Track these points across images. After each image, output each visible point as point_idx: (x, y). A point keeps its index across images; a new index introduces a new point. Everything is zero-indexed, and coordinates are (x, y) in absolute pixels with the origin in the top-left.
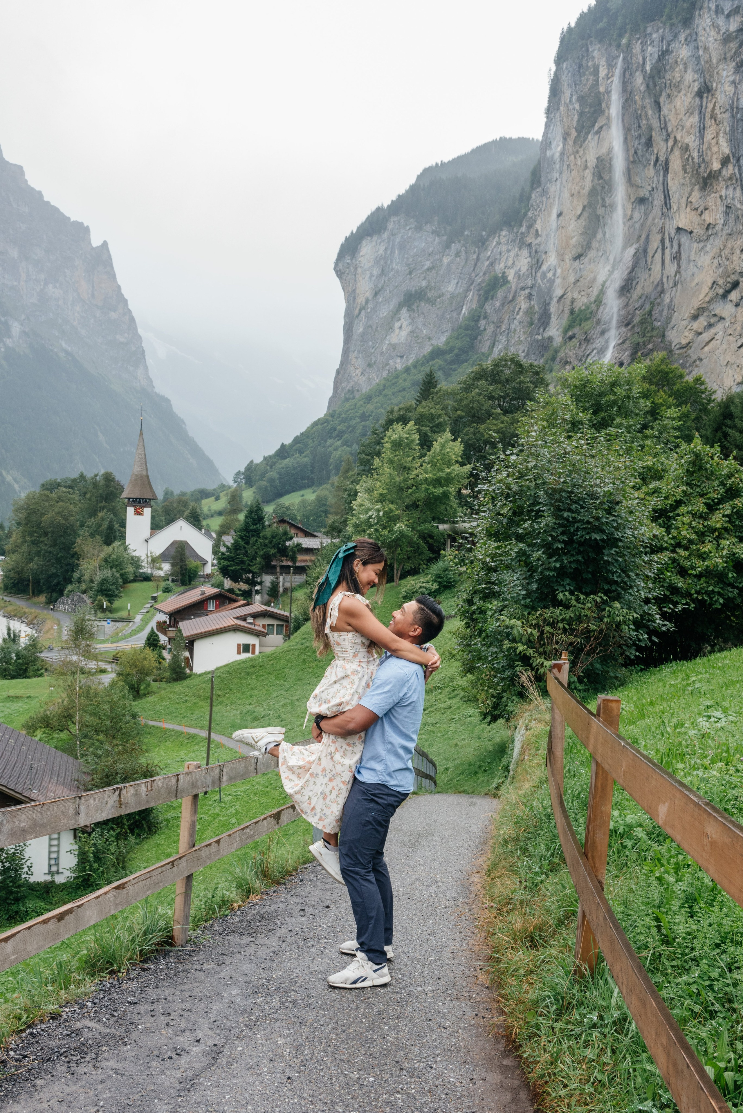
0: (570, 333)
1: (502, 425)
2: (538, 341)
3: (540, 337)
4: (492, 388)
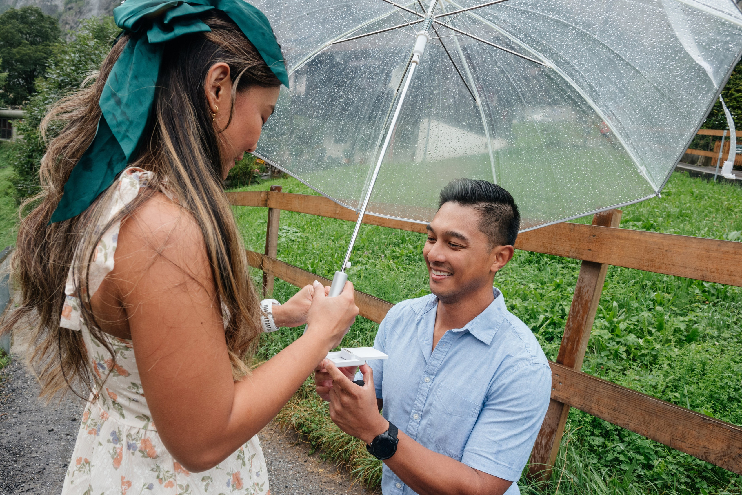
0: (69, 6)
1: (29, 51)
2: (48, 6)
3: (49, 4)
4: (21, 26)
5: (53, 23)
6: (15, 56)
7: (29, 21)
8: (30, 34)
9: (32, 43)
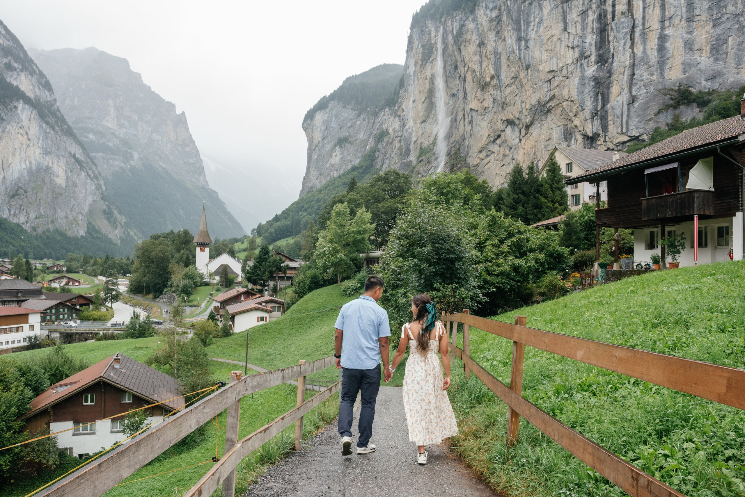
5: (406, 178)
6: (380, 209)
7: (390, 181)
8: (391, 190)
9: (392, 198)
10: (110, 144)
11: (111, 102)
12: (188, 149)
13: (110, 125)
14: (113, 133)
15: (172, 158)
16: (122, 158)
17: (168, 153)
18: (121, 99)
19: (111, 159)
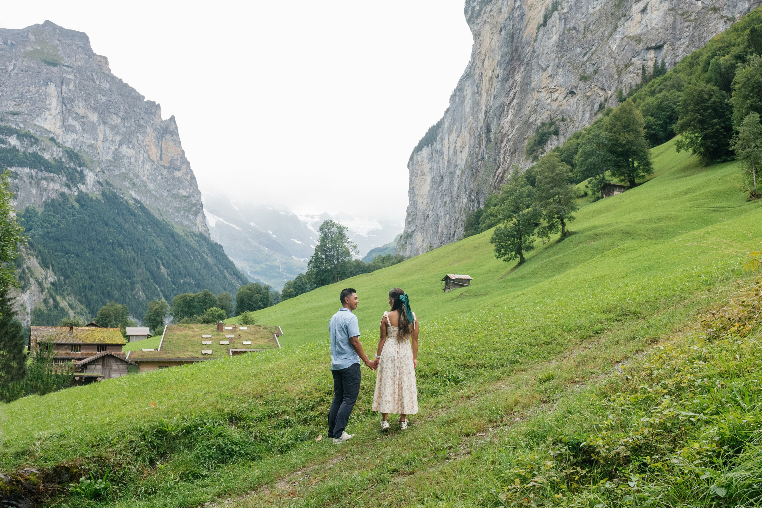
10: (47, 156)
11: (52, 89)
12: (177, 174)
13: (47, 126)
14: (52, 139)
15: (151, 186)
16: (64, 179)
17: (145, 179)
18: (71, 86)
19: (45, 179)
